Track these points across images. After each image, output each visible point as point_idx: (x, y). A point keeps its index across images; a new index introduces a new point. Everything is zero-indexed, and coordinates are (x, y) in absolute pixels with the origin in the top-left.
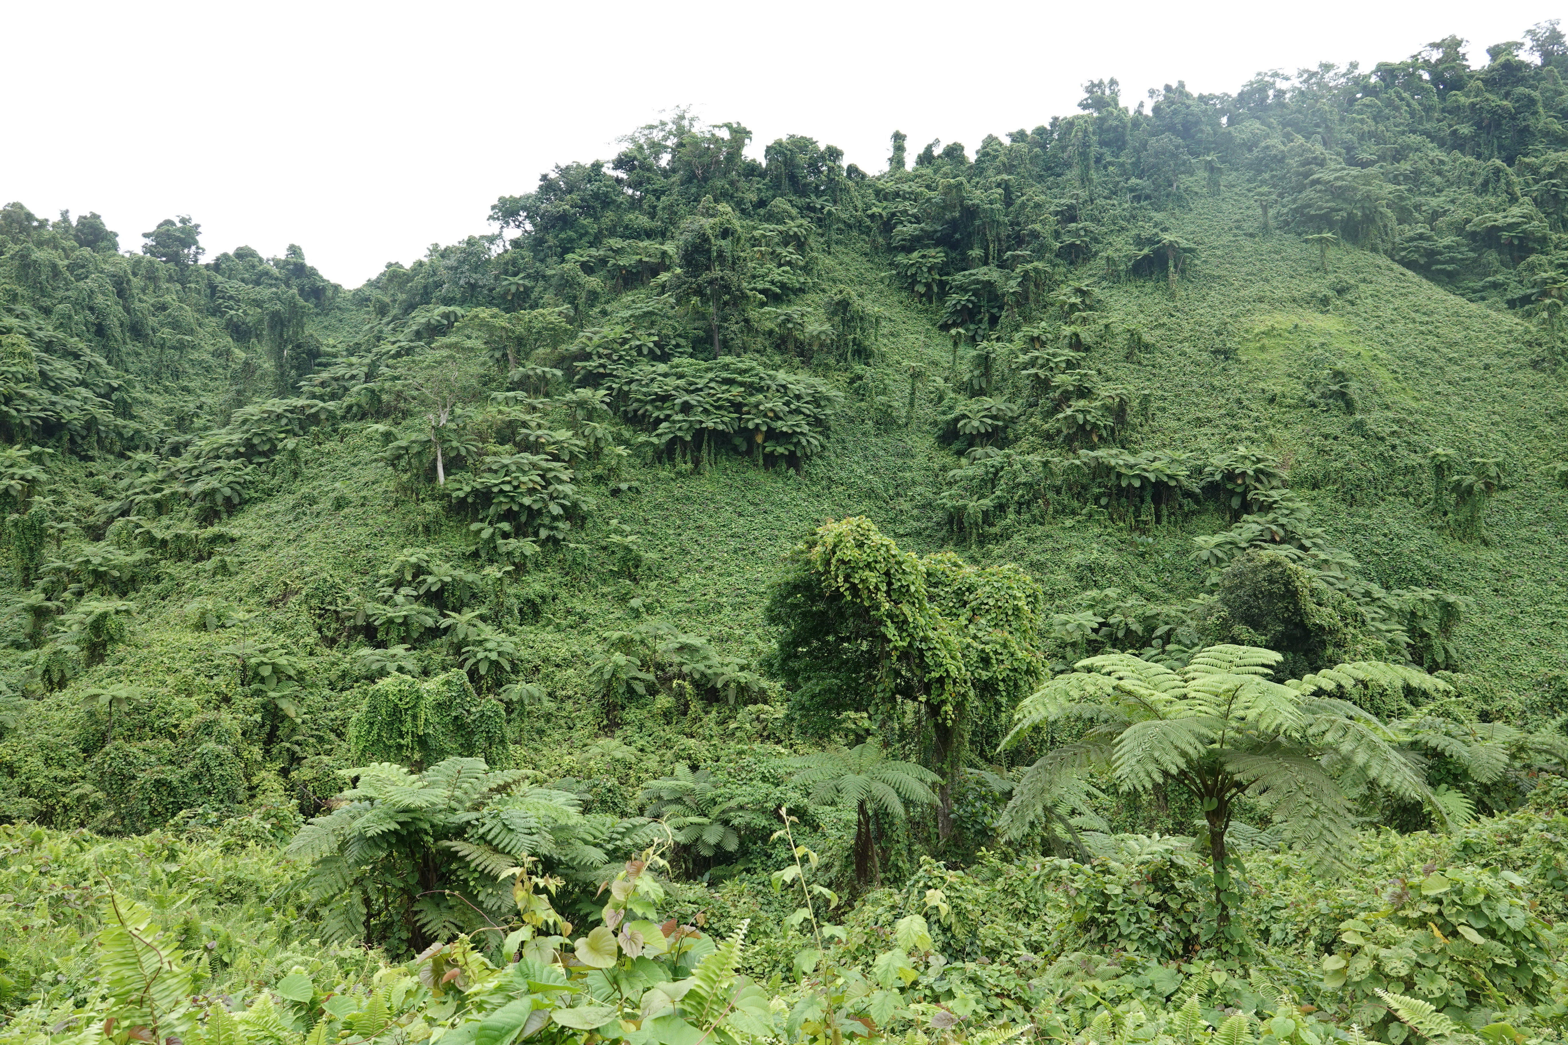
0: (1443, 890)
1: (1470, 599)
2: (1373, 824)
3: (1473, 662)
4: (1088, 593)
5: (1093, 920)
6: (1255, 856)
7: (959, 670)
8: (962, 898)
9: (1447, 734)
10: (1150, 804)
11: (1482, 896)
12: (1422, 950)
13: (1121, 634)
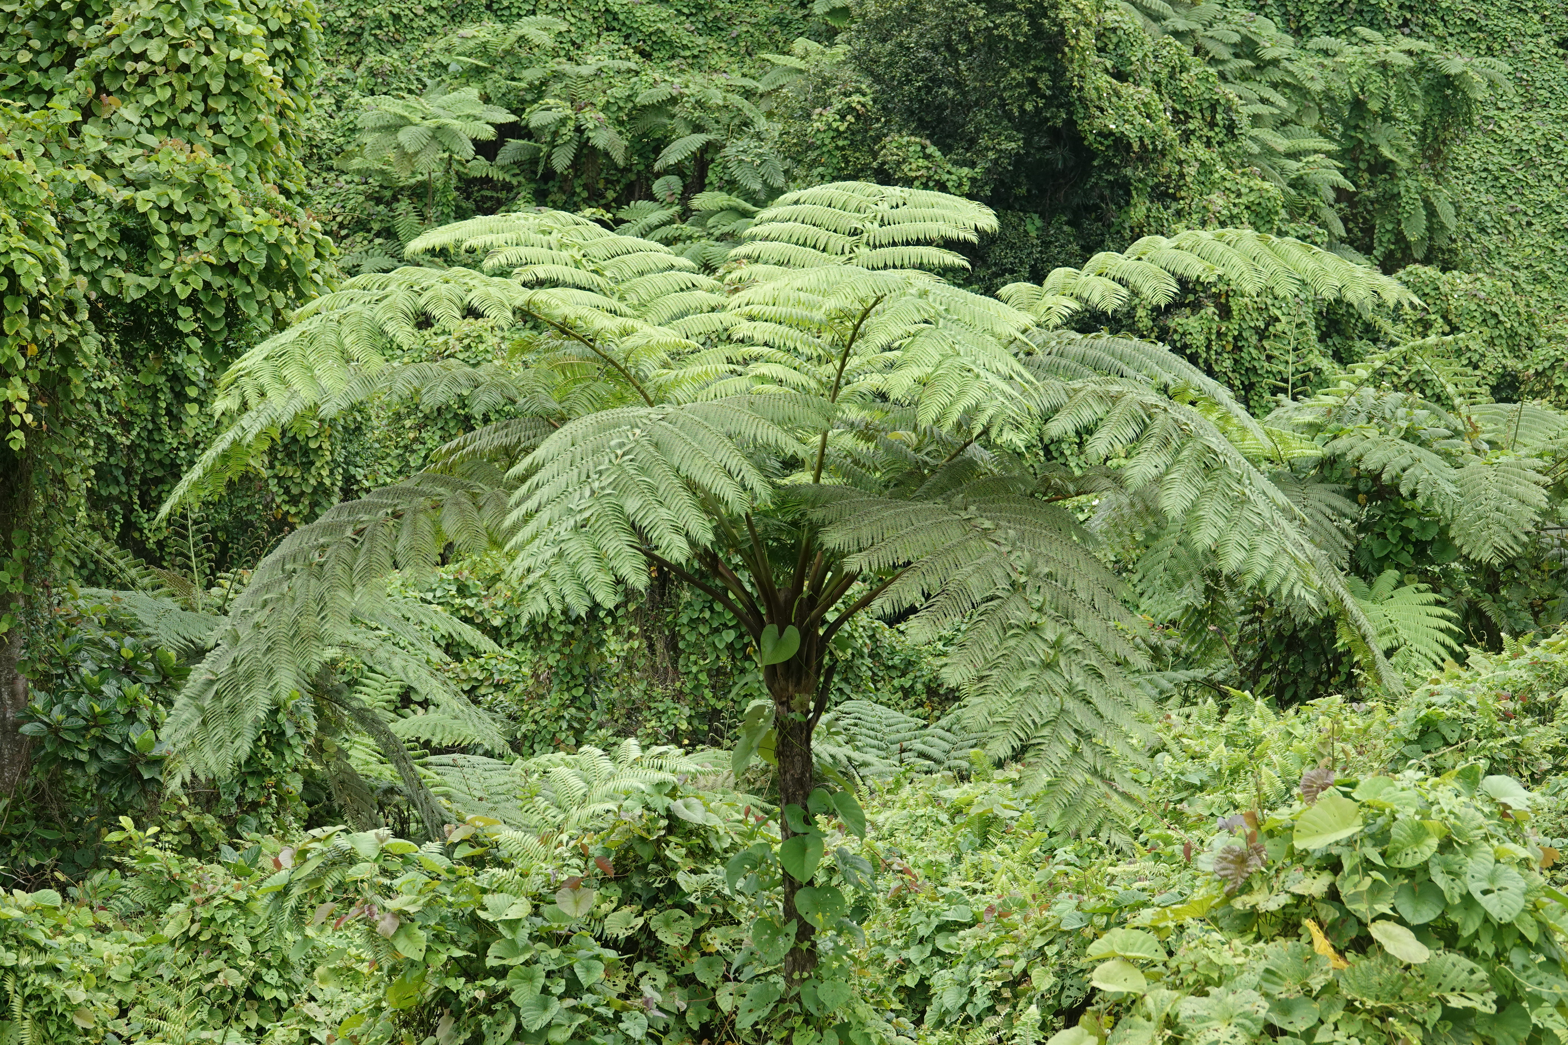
0: (1344, 834)
1: (1502, 66)
2: (1210, 686)
3: (1492, 241)
4: (469, 30)
5: (445, 998)
6: (906, 791)
7: (50, 269)
8: (55, 971)
9: (1410, 435)
10: (629, 664)
11: (1433, 843)
12: (1280, 992)
13: (561, 161)
